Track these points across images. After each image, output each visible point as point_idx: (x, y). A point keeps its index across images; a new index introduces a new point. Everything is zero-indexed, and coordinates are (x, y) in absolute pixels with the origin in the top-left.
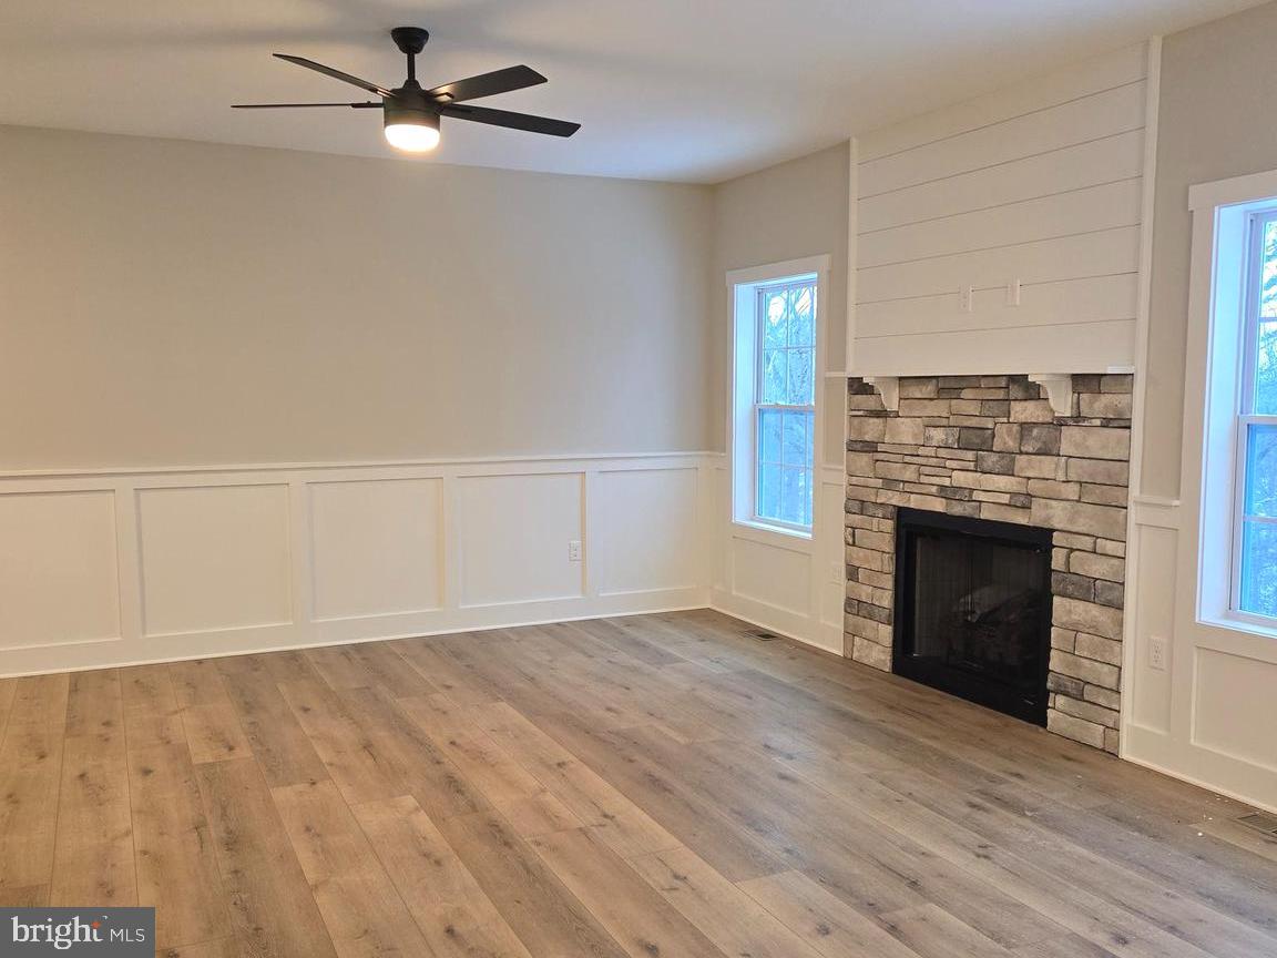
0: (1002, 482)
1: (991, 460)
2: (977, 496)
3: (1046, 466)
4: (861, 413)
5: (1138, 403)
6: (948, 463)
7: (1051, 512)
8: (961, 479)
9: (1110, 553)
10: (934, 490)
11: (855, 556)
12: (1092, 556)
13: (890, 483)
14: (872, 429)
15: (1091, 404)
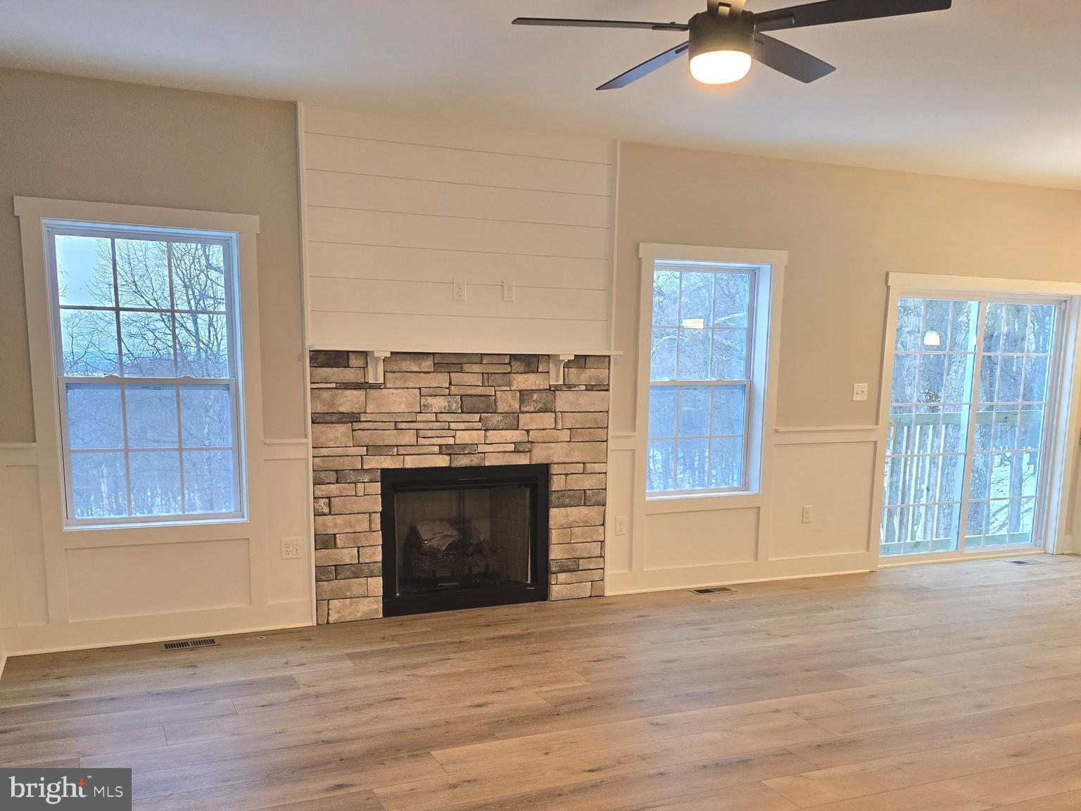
0: (508, 435)
1: (495, 419)
2: (481, 448)
5: (615, 376)
6: (453, 426)
7: (552, 452)
8: (463, 437)
9: (597, 471)
10: (436, 449)
11: (330, 524)
12: (583, 475)
13: (375, 450)
14: (349, 401)
15: (578, 376)
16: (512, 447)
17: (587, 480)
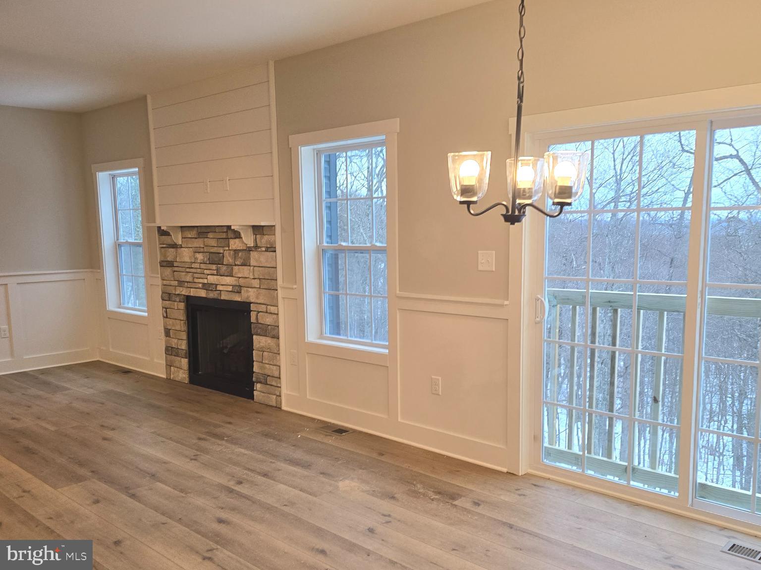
0: (228, 280)
1: (223, 269)
2: (220, 288)
3: (245, 271)
4: (164, 246)
5: (278, 240)
6: (205, 271)
7: (249, 294)
8: (212, 279)
9: (273, 312)
10: (200, 285)
11: (168, 323)
12: (266, 314)
13: (181, 283)
14: (171, 254)
15: (261, 239)
16: (230, 288)
17: (268, 318)
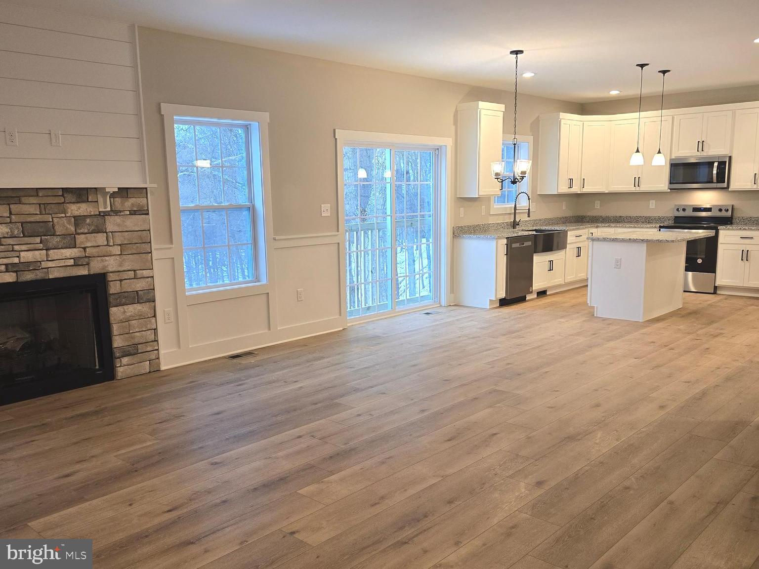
1: (55, 240)
2: (46, 264)
6: (16, 248)
8: (30, 256)
9: (145, 276)
12: (135, 280)
15: (123, 204)
16: (72, 262)
17: (138, 283)
